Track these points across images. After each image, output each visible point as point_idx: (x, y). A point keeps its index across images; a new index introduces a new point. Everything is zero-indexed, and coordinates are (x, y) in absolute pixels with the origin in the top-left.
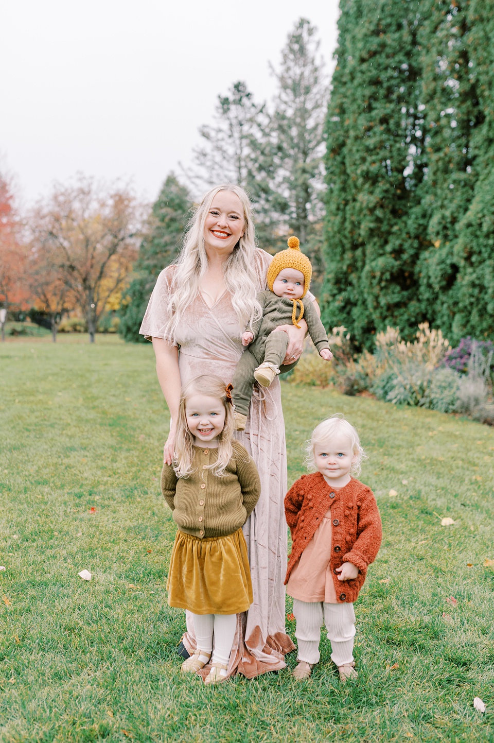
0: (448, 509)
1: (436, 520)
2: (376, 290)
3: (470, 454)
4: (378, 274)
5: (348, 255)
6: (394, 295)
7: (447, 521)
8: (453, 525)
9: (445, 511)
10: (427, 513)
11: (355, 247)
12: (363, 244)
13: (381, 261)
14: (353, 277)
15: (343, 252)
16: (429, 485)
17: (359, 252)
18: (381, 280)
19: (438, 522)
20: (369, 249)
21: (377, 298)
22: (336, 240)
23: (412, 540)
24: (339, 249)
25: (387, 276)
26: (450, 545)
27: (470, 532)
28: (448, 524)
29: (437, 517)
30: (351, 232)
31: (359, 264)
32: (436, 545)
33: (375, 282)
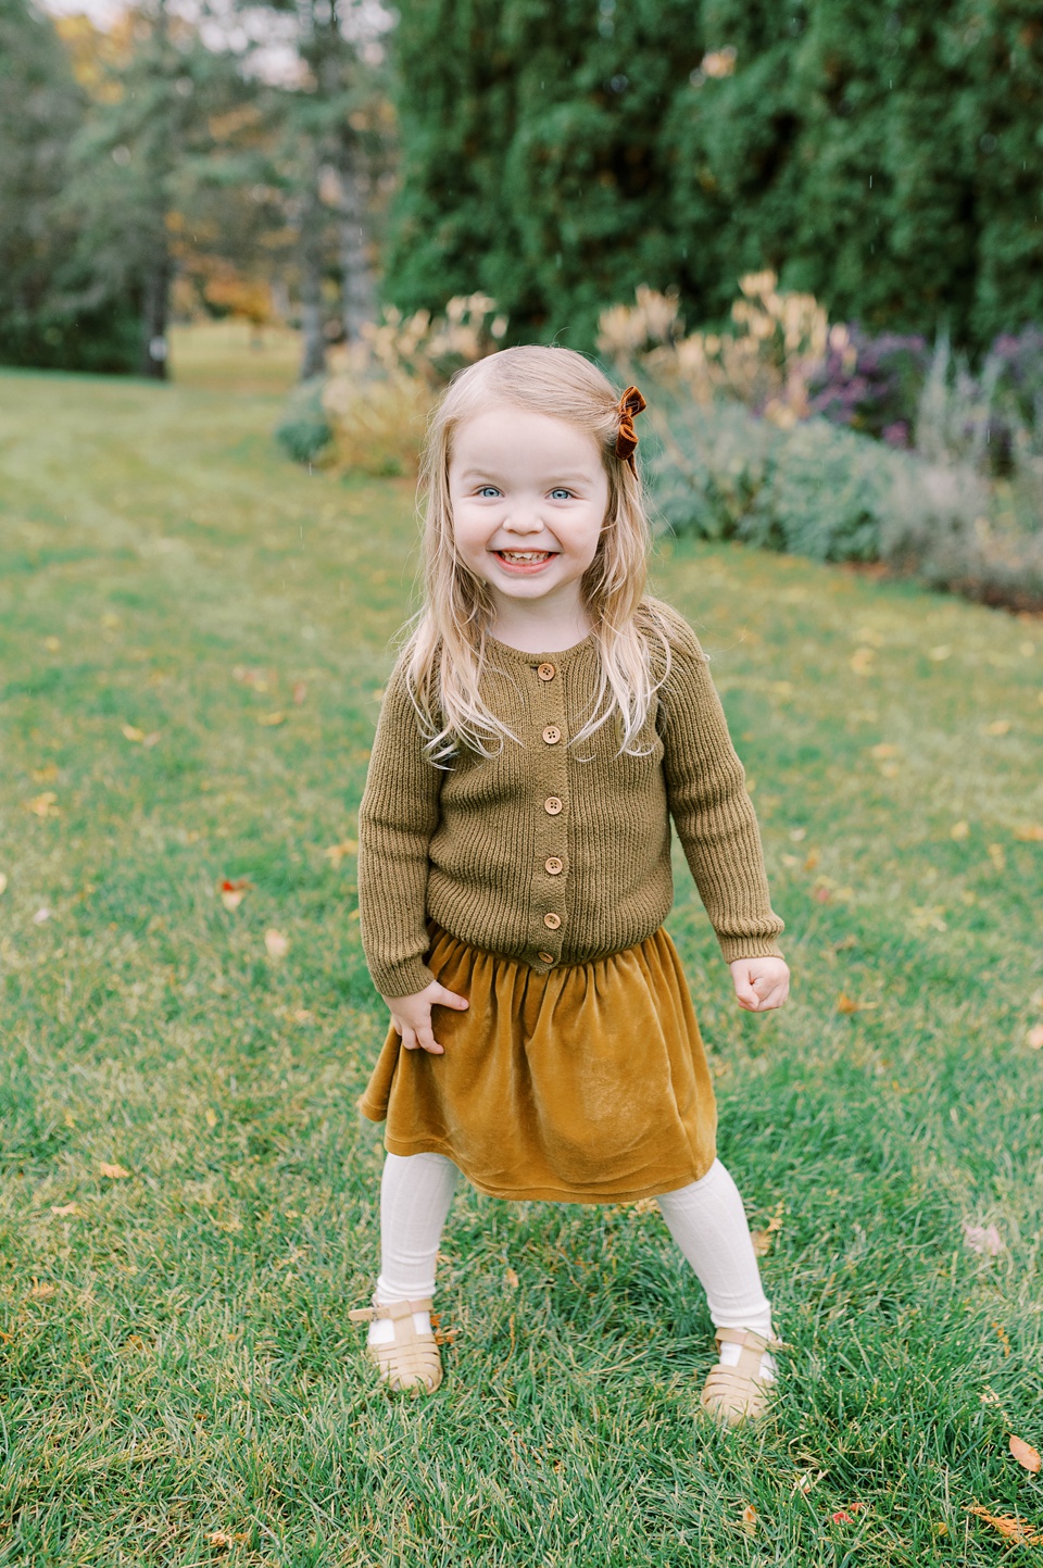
2: (550, 201)
4: (556, 153)
5: (466, 107)
6: (603, 215)
11: (484, 79)
12: (509, 73)
13: (564, 118)
14: (481, 170)
15: (450, 101)
17: (496, 98)
18: (564, 171)
20: (529, 85)
21: (551, 226)
22: (430, 65)
24: (436, 95)
25: (582, 158)
30: (477, 36)
31: (497, 131)
33: (548, 176)
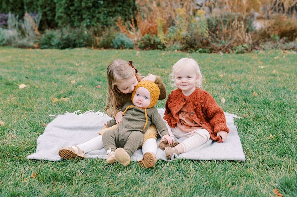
0: (20, 81)
1: (16, 87)
3: (19, 58)
7: (22, 86)
8: (26, 87)
9: (19, 82)
10: (9, 84)
16: (5, 72)
19: (17, 87)
23: (7, 98)
26: (30, 96)
27: (37, 89)
28: (23, 87)
29: (16, 85)
32: (22, 98)
